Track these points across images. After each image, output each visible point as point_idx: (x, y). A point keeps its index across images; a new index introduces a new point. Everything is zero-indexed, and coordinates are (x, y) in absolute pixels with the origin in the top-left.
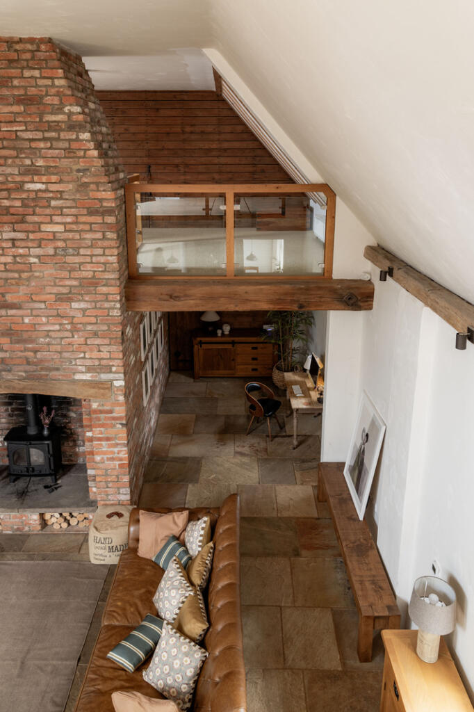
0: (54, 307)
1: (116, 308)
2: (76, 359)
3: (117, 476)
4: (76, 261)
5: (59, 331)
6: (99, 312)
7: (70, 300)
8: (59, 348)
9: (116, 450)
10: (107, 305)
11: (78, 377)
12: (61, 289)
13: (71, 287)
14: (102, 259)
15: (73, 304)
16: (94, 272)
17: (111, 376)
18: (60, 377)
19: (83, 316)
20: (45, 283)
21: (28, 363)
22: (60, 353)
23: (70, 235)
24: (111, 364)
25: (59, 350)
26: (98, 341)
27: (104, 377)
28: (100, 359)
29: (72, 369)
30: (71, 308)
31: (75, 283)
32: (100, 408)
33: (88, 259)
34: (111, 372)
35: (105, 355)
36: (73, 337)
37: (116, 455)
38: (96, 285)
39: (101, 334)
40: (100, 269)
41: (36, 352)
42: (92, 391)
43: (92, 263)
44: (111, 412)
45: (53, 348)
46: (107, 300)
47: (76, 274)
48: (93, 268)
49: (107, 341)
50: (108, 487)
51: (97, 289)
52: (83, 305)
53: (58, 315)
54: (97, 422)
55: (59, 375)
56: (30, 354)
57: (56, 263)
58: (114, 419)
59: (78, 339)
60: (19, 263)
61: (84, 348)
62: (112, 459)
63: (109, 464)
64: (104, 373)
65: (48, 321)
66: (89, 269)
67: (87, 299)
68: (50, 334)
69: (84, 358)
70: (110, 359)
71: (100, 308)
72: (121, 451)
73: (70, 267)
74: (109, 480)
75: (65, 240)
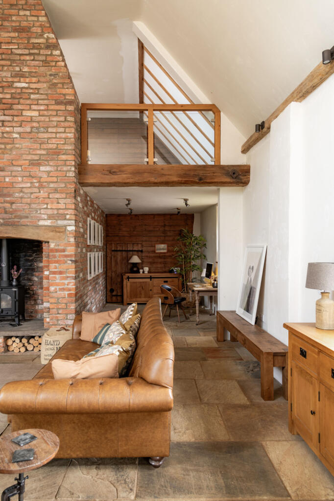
0: (28, 170)
1: (71, 171)
2: (41, 209)
3: (66, 304)
4: (46, 137)
5: (29, 188)
6: (59, 174)
7: (39, 165)
8: (28, 201)
9: (66, 282)
10: (65, 169)
11: (41, 223)
12: (33, 156)
13: (40, 155)
14: (63, 135)
15: (41, 167)
16: (58, 144)
17: (65, 222)
18: (28, 224)
19: (48, 176)
20: (23, 152)
21: (6, 212)
22: (30, 204)
23: (42, 118)
24: (66, 213)
25: (29, 202)
26: (57, 196)
27: (60, 223)
28: (58, 209)
29: (38, 217)
30: (40, 171)
31: (43, 152)
32: (56, 248)
33: (54, 135)
34: (65, 219)
35: (62, 206)
36: (40, 192)
37: (66, 286)
38: (58, 154)
39: (60, 190)
40: (62, 143)
41: (12, 203)
42: (51, 234)
43: (56, 138)
44: (64, 251)
45: (24, 201)
46: (65, 165)
47: (45, 146)
48: (57, 141)
49: (64, 196)
50: (58, 314)
51: (59, 156)
52: (48, 168)
53: (30, 176)
54: (53, 259)
55: (28, 222)
56: (8, 205)
57: (31, 138)
58: (66, 256)
59: (43, 194)
60: (5, 138)
61: (47, 200)
62: (63, 289)
63: (60, 294)
64: (60, 220)
65: (22, 181)
66: (54, 142)
67: (51, 164)
68: (23, 190)
69: (47, 208)
70: (66, 209)
71: (60, 171)
72: (70, 283)
73: (41, 141)
74: (60, 307)
75: (38, 122)
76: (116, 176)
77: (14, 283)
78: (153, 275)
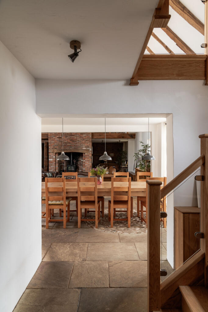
2: (83, 145)
5: (80, 140)
6: (87, 136)
8: (80, 143)
9: (89, 163)
11: (83, 148)
17: (89, 148)
21: (75, 146)
26: (87, 142)
27: (88, 148)
32: (87, 155)
35: (88, 144)
41: (76, 144)
42: (86, 151)
44: (89, 155)
49: (89, 142)
52: (85, 135)
53: (81, 137)
54: (86, 157)
55: (80, 148)
56: (75, 144)
58: (89, 157)
59: (84, 141)
62: (89, 165)
69: (85, 145)
70: (89, 145)
76: (101, 136)
77: (74, 164)
78: (109, 164)
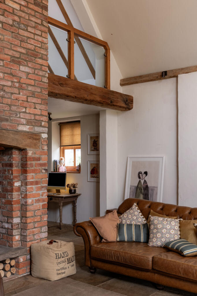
0: (9, 67)
1: (46, 77)
2: (20, 113)
3: (40, 216)
4: (25, 35)
5: (10, 87)
6: (36, 77)
7: (19, 63)
8: (9, 101)
9: (41, 192)
10: (41, 73)
11: (21, 128)
12: (14, 53)
13: (21, 53)
14: (40, 39)
15: (21, 67)
16: (35, 46)
17: (41, 129)
18: (8, 128)
19: (27, 78)
20: (5, 45)
22: (10, 106)
23: (23, 15)
24: (41, 119)
25: (10, 103)
26: (34, 100)
27: (37, 129)
28: (35, 115)
29: (17, 121)
30: (19, 70)
31: (23, 51)
32: (33, 156)
33: (32, 36)
34: (41, 126)
35: (38, 112)
36: (19, 94)
37: (41, 197)
38: (36, 56)
39: (37, 94)
40: (39, 46)
42: (28, 141)
43: (34, 39)
44: (39, 159)
45: (6, 101)
46: (41, 69)
47: (24, 45)
48: (35, 43)
49: (39, 101)
50: (35, 228)
51: (36, 59)
52: (27, 69)
53: (11, 74)
54: (31, 168)
55: (8, 125)
57: (13, 32)
58: (41, 165)
59: (22, 96)
61: (26, 104)
62: (39, 201)
63: (36, 206)
64: (37, 126)
65: (4, 78)
66: (32, 43)
67: (30, 65)
68: (5, 88)
69: (25, 112)
70: (41, 115)
71: (37, 74)
72: (44, 193)
73: (21, 38)
74: (36, 220)
75: (20, 17)
